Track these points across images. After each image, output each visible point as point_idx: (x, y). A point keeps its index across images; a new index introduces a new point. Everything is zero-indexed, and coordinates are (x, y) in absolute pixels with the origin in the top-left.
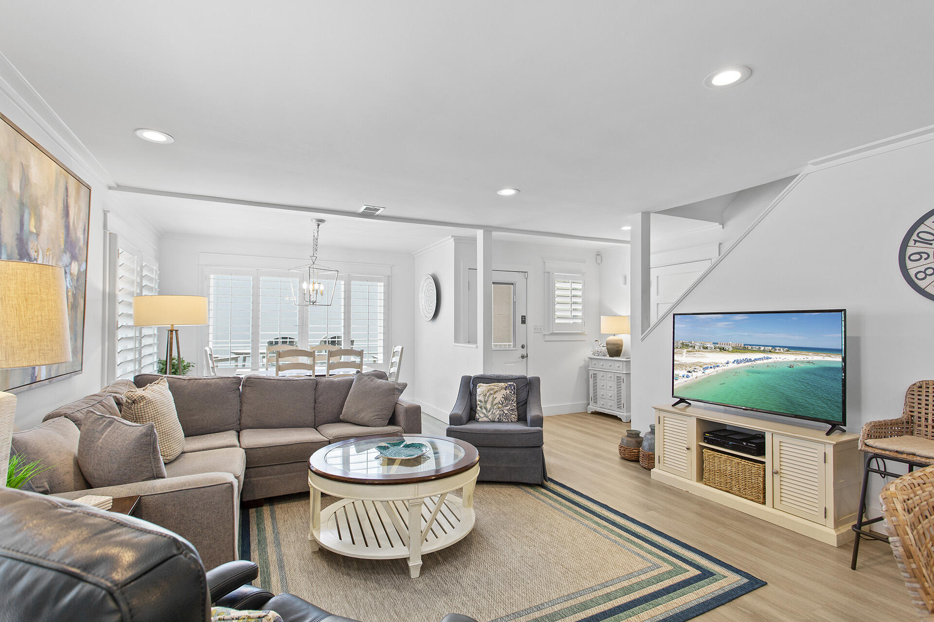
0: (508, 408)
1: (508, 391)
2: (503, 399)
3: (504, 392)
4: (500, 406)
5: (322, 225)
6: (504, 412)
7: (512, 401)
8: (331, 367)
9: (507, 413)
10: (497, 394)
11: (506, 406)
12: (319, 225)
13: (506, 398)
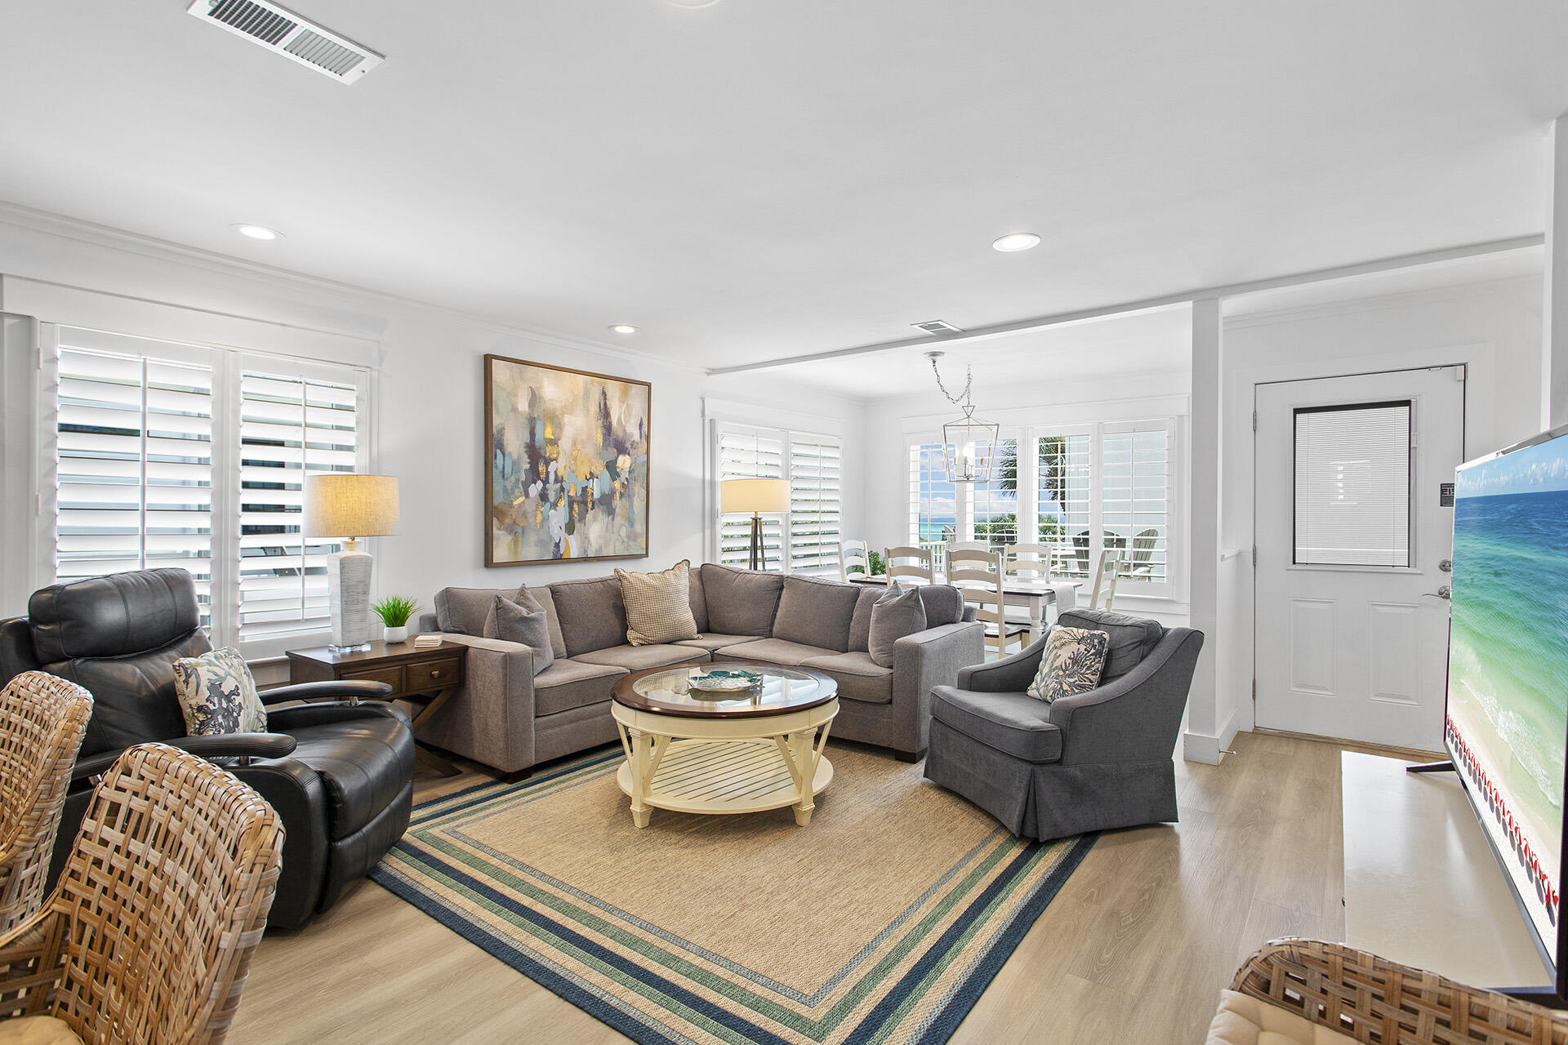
0: (1072, 680)
1: (1082, 647)
2: (1071, 661)
3: (1074, 647)
4: (1061, 673)
5: (938, 359)
6: (1062, 687)
7: (1087, 669)
8: (951, 576)
9: (1066, 691)
10: (1064, 648)
11: (1069, 676)
12: (934, 362)
13: (1075, 660)
